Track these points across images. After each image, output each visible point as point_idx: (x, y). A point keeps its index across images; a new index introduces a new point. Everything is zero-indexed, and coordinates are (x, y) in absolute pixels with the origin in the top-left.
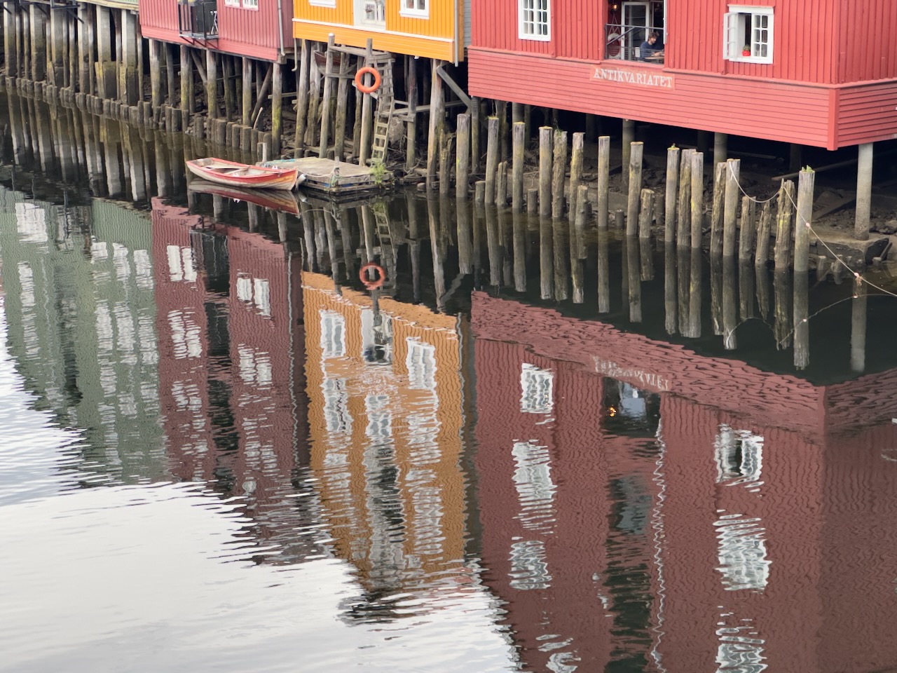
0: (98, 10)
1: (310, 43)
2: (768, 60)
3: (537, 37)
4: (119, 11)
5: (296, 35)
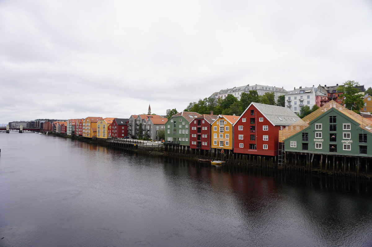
0: (182, 146)
1: (213, 148)
2: (267, 149)
3: (241, 147)
4: (185, 146)
5: (212, 147)
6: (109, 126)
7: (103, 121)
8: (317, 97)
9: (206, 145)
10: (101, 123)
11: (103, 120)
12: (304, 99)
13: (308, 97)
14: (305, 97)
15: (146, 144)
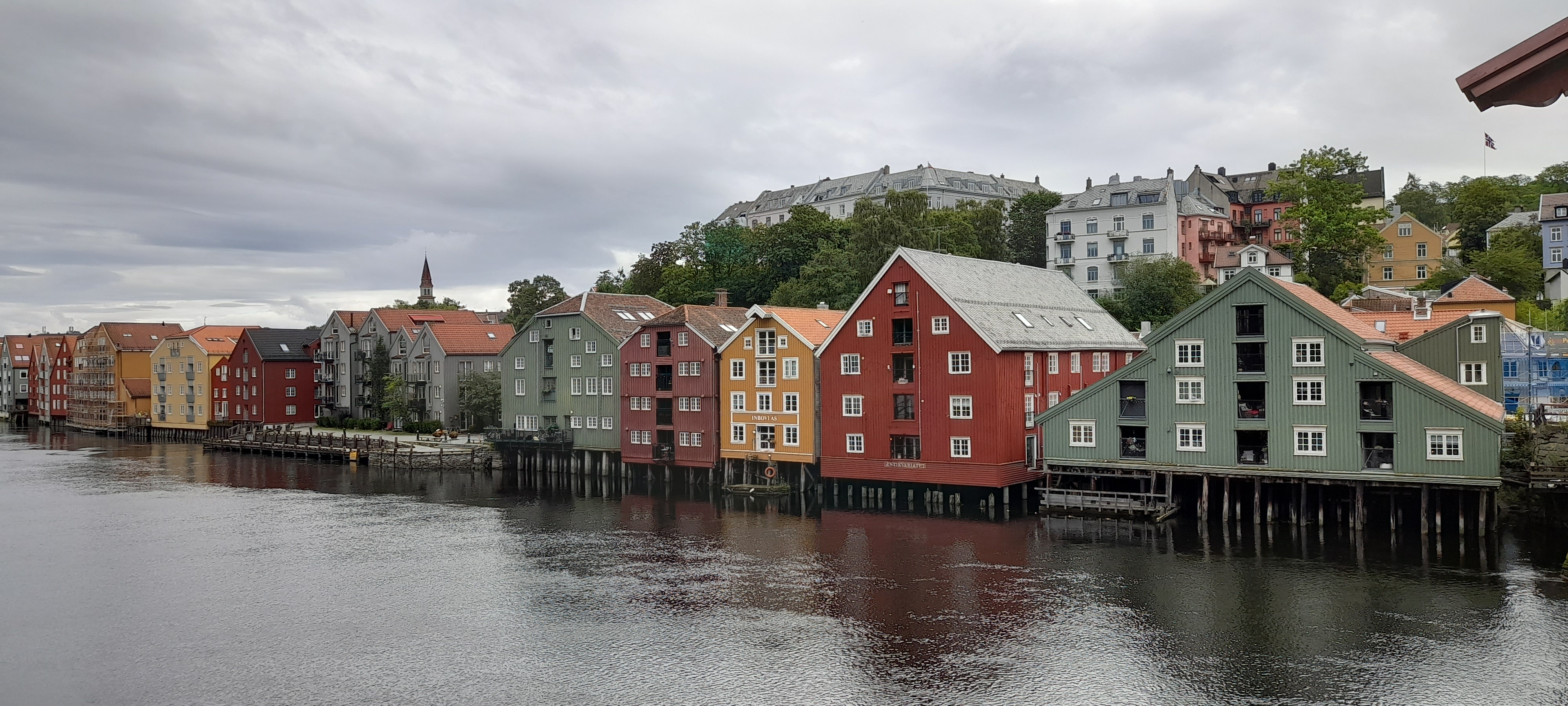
0: (586, 453)
1: (729, 459)
2: (969, 456)
3: (856, 451)
4: (601, 453)
5: (723, 455)
6: (219, 365)
7: (182, 344)
8: (1185, 220)
9: (696, 443)
10: (175, 352)
11: (186, 336)
12: (1128, 232)
13: (1148, 222)
14: (1133, 221)
15: (408, 450)
